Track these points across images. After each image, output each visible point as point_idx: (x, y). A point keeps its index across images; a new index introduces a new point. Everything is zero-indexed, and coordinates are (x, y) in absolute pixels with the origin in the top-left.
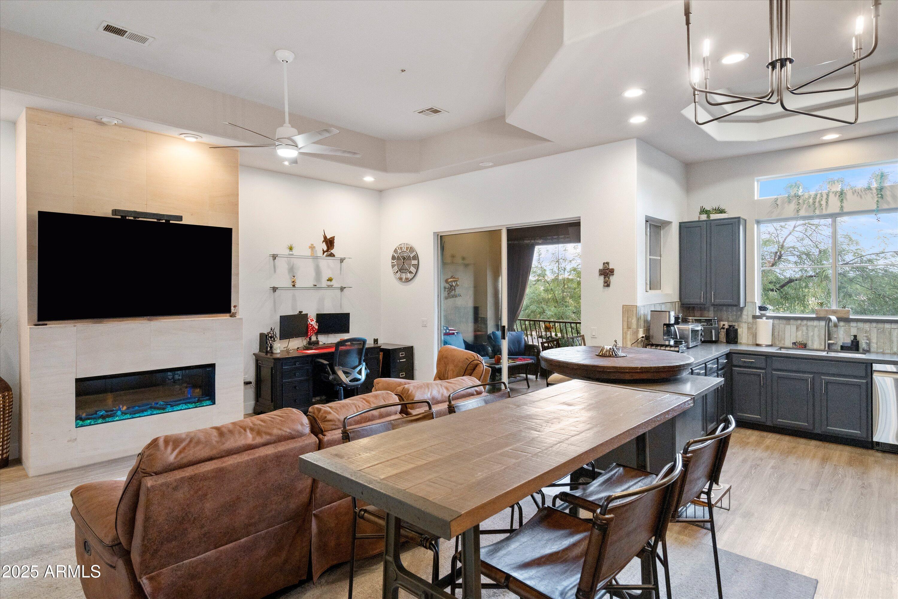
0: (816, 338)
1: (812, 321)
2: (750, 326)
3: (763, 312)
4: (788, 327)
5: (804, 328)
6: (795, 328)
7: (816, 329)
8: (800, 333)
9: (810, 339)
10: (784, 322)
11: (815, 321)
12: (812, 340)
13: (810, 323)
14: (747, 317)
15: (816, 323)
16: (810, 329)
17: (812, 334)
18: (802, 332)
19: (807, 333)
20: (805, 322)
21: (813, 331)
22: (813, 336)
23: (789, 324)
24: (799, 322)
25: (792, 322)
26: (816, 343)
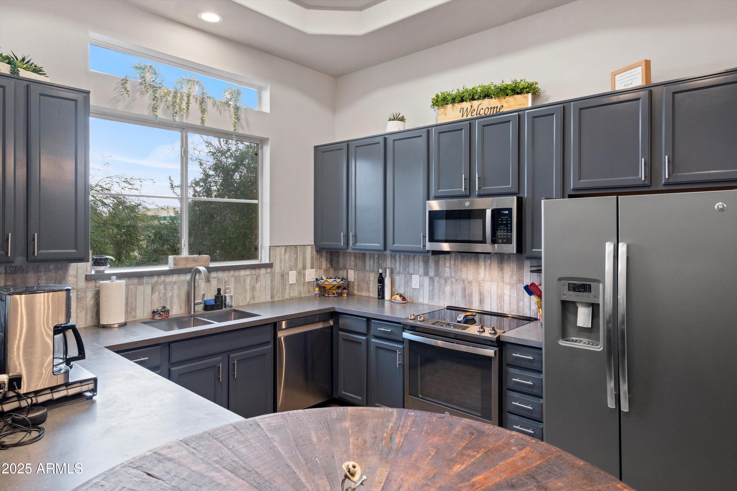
0: (176, 300)
1: (171, 276)
2: (82, 295)
3: (101, 268)
4: (141, 288)
5: (162, 287)
6: (150, 288)
7: (176, 286)
8: (156, 295)
9: (169, 302)
10: (135, 281)
11: (175, 275)
12: (171, 303)
13: (169, 279)
14: (75, 280)
15: (175, 278)
16: (168, 288)
17: (170, 294)
18: (159, 293)
19: (165, 294)
20: (162, 278)
21: (172, 290)
22: (172, 297)
23: (142, 284)
24: (155, 279)
25: (145, 279)
26: (175, 307)
